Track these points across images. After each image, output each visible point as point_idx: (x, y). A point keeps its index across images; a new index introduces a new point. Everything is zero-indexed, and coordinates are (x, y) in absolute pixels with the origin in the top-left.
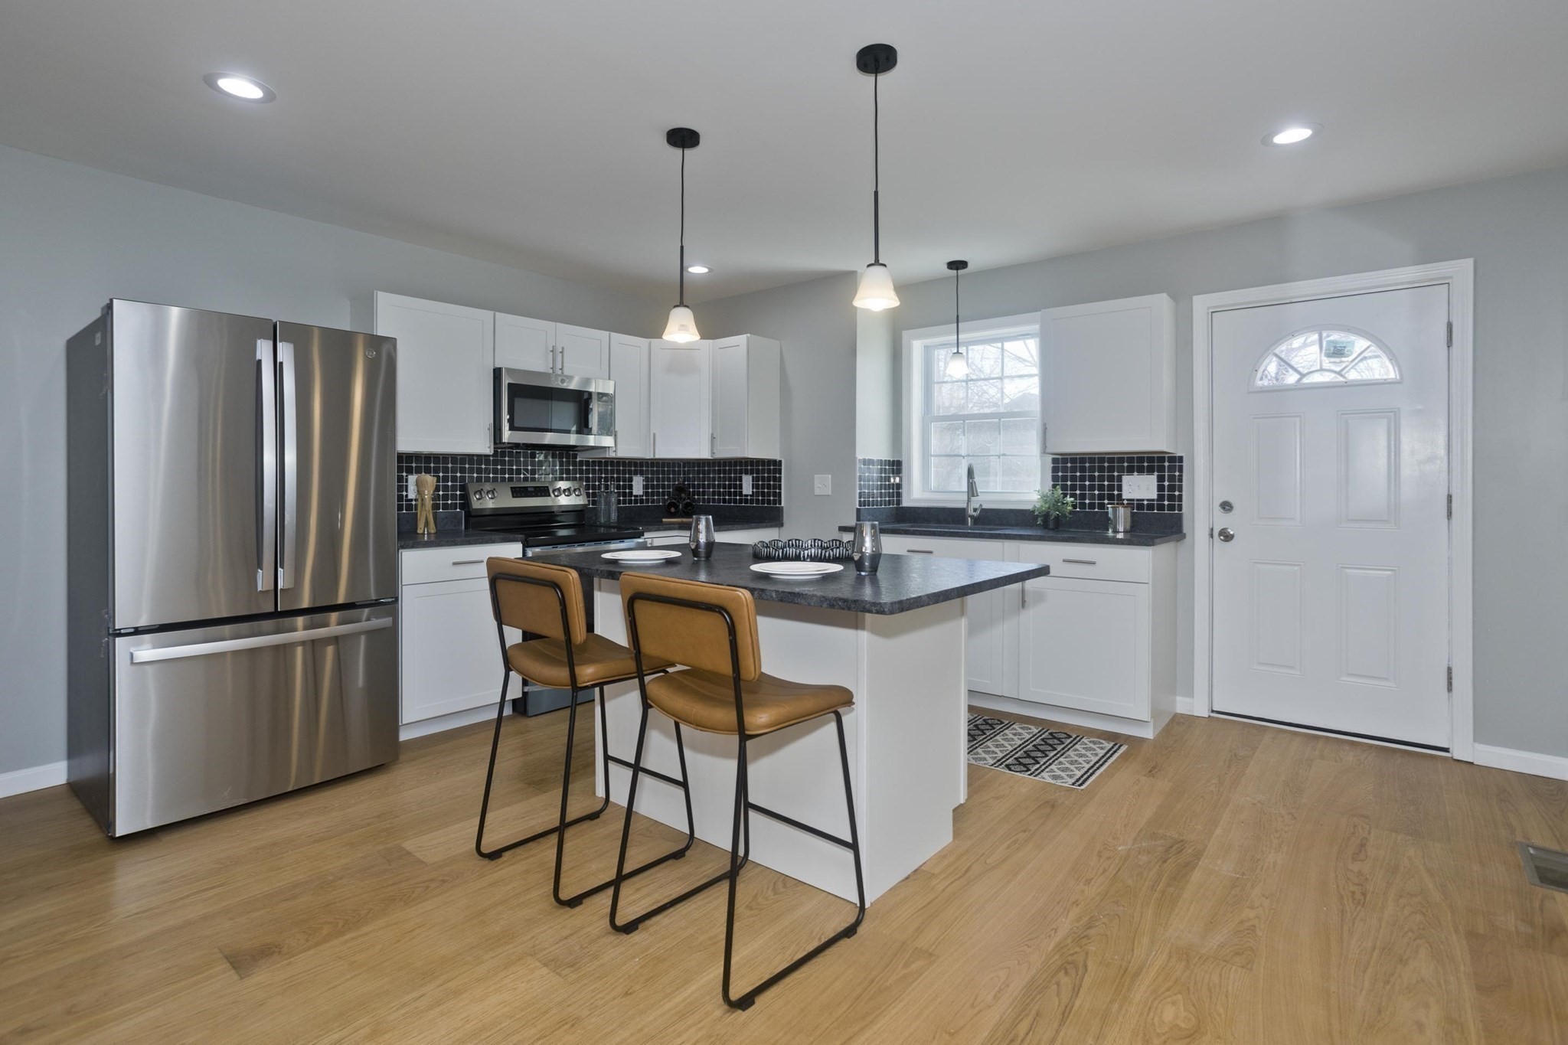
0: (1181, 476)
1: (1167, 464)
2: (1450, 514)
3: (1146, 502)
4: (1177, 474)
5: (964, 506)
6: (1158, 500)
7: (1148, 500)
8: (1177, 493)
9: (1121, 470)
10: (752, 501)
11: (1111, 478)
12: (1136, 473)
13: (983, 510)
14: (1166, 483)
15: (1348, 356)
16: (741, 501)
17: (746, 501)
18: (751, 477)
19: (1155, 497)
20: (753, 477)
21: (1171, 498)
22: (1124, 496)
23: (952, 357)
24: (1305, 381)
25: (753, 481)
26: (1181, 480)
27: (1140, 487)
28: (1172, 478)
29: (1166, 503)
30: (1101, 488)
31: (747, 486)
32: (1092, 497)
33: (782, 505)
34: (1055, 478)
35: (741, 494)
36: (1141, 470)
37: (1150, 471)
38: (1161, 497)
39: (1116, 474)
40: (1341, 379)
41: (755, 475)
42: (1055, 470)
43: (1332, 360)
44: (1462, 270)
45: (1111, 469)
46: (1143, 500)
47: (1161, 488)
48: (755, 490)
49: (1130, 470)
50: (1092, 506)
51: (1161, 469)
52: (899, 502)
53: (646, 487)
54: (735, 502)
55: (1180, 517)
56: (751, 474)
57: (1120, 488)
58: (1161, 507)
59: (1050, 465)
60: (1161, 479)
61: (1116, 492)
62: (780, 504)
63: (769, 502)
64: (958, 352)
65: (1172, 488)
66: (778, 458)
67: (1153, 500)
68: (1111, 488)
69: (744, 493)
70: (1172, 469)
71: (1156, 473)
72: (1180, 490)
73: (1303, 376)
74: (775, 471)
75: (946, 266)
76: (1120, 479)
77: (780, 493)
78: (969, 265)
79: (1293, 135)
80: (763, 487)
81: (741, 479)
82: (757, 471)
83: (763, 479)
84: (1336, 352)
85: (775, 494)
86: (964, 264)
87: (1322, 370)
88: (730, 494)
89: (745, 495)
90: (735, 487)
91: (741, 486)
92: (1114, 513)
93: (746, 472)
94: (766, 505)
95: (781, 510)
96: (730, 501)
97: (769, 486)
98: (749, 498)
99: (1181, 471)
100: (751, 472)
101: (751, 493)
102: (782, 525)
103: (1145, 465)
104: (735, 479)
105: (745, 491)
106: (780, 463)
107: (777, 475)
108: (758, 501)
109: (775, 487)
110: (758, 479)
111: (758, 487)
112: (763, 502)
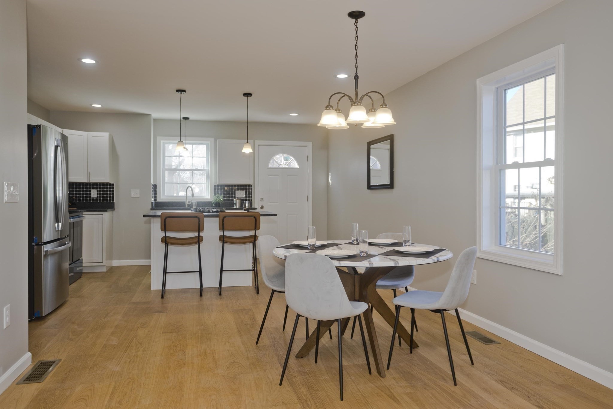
0: (251, 191)
1: (248, 187)
3: (242, 199)
5: (185, 200)
6: (245, 198)
7: (243, 198)
8: (250, 196)
9: (235, 189)
10: (97, 200)
11: (232, 191)
12: (239, 190)
14: (248, 193)
15: (289, 161)
16: (90, 200)
17: (93, 200)
19: (245, 197)
21: (249, 197)
22: (236, 197)
24: (279, 166)
25: (97, 191)
26: (251, 192)
27: (240, 194)
29: (248, 199)
30: (229, 194)
31: (94, 194)
32: (227, 197)
33: (114, 201)
34: (215, 191)
35: (90, 197)
36: (241, 189)
37: (243, 189)
38: (246, 197)
40: (288, 167)
41: (98, 189)
42: (215, 189)
43: (286, 162)
44: (310, 144)
45: (232, 189)
46: (241, 198)
47: (246, 194)
48: (98, 196)
49: (238, 189)
50: (227, 200)
51: (246, 189)
52: (157, 200)
54: (87, 200)
55: (252, 202)
56: (96, 189)
57: (235, 195)
58: (246, 200)
59: (213, 187)
60: (246, 192)
61: (234, 196)
63: (107, 200)
64: (186, 148)
65: (249, 194)
67: (244, 198)
68: (232, 194)
70: (249, 189)
73: (279, 165)
74: (110, 188)
75: (182, 118)
76: (235, 192)
77: (113, 197)
79: (294, 115)
80: (103, 194)
81: (90, 191)
82: (100, 188)
83: (103, 191)
84: (286, 160)
85: (110, 197)
86: (188, 118)
87: (283, 164)
88: (83, 197)
89: (93, 198)
90: (86, 194)
91: (90, 194)
92: (236, 202)
93: (93, 188)
94: (105, 202)
95: (114, 203)
96: (83, 200)
97: (107, 194)
98: (95, 199)
99: (252, 189)
100: (96, 188)
101: (96, 197)
102: (114, 210)
103: (242, 187)
104: (86, 191)
105: (92, 196)
106: (113, 184)
107: (112, 190)
108: (100, 200)
109: (110, 194)
110: (100, 191)
111: (100, 194)
112: (103, 200)
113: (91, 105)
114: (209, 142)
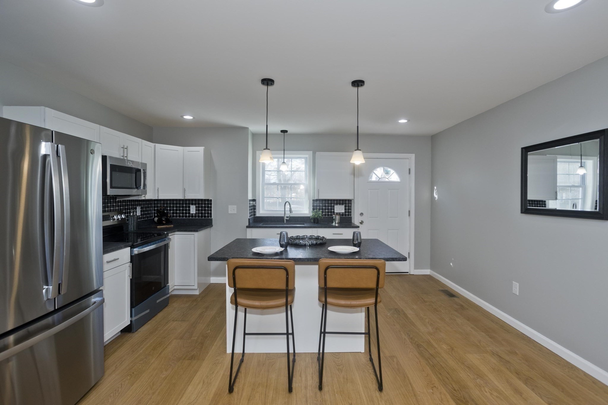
0: (351, 206)
1: (347, 202)
2: (409, 215)
3: (341, 214)
4: (350, 205)
5: (283, 216)
7: (342, 213)
8: (350, 211)
9: (334, 204)
10: (195, 216)
11: (331, 206)
12: (338, 205)
13: (290, 217)
14: (347, 208)
15: (389, 174)
16: (189, 216)
17: (192, 216)
18: (195, 206)
19: (344, 212)
20: (196, 206)
21: (348, 212)
22: (335, 212)
23: (282, 164)
24: (380, 180)
25: (196, 207)
26: (351, 207)
27: (339, 209)
28: (349, 206)
29: (347, 214)
30: (328, 209)
31: (193, 210)
32: (325, 212)
33: (212, 218)
34: (313, 206)
35: (189, 213)
36: (340, 204)
37: (343, 204)
38: (345, 212)
39: (333, 205)
40: (388, 180)
41: (197, 205)
42: (313, 204)
43: (386, 175)
44: (413, 156)
45: (331, 203)
46: (340, 213)
47: (345, 209)
48: (197, 212)
49: (337, 204)
50: (325, 215)
51: (346, 204)
52: (254, 215)
53: (141, 211)
54: (186, 216)
55: (351, 217)
57: (334, 209)
58: (345, 215)
59: (312, 202)
60: (345, 206)
61: (333, 211)
62: (211, 217)
63: (205, 216)
64: (284, 162)
65: (349, 209)
66: (210, 199)
67: (343, 213)
68: (331, 209)
69: (191, 213)
70: (349, 203)
71: (344, 205)
72: (351, 210)
73: (380, 179)
74: (208, 204)
75: (280, 131)
76: (334, 206)
77: (211, 213)
78: (288, 132)
79: (403, 121)
80: (202, 210)
81: (189, 207)
82: (199, 204)
83: (202, 207)
84: (387, 173)
85: (208, 213)
86: (286, 131)
87: (384, 177)
88: (183, 213)
89: (192, 214)
90: (186, 210)
91: (189, 210)
92: (335, 217)
93: (192, 204)
94: (203, 218)
95: (211, 220)
96: (183, 216)
97: (205, 210)
98: (194, 215)
99: (351, 204)
100: (195, 204)
101: (195, 213)
102: (212, 226)
103: (341, 202)
104: (186, 207)
105: (191, 212)
106: (211, 200)
107: (210, 206)
108: (199, 216)
109: (208, 210)
110: (199, 207)
111: (199, 210)
112: (202, 216)
113: (182, 117)
114: (307, 156)
